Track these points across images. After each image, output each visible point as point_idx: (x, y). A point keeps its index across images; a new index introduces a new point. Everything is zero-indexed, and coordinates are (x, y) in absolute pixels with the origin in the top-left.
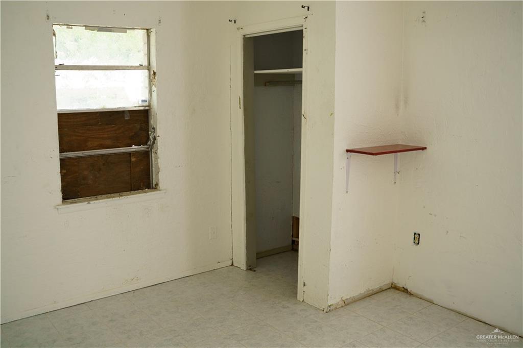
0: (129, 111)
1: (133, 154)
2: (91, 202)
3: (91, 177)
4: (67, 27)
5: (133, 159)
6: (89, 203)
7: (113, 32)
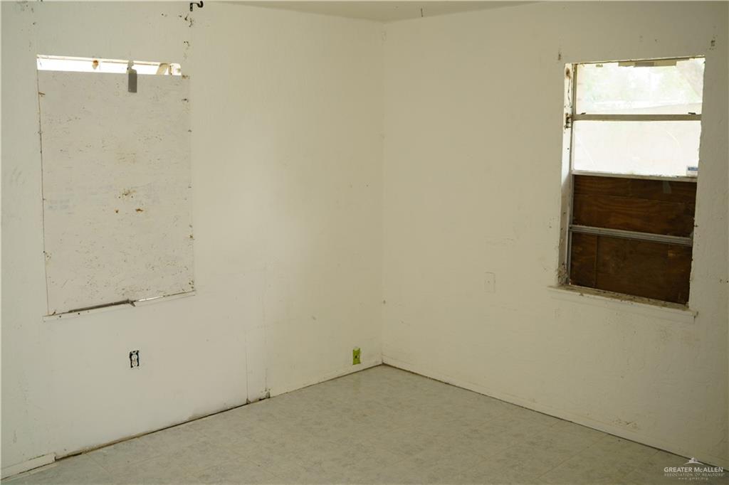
0: (670, 182)
1: (671, 246)
2: (584, 295)
3: (613, 265)
4: (597, 66)
5: (671, 255)
6: (582, 295)
7: (657, 66)
